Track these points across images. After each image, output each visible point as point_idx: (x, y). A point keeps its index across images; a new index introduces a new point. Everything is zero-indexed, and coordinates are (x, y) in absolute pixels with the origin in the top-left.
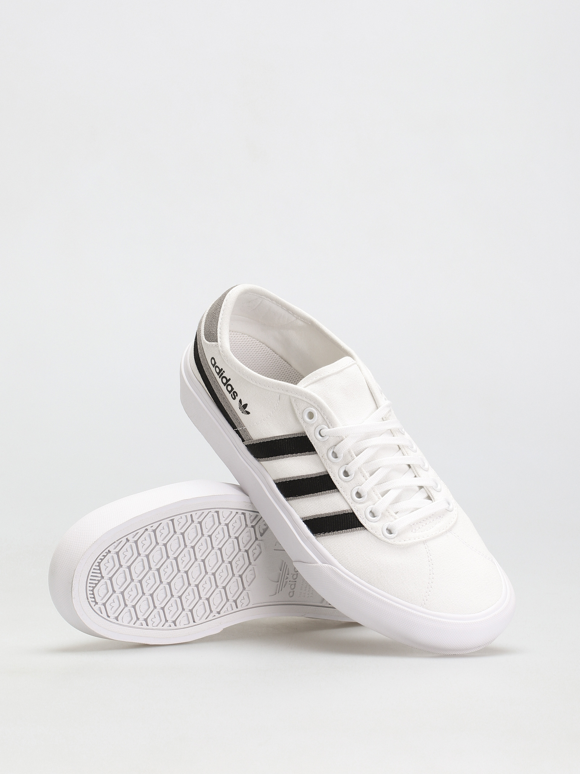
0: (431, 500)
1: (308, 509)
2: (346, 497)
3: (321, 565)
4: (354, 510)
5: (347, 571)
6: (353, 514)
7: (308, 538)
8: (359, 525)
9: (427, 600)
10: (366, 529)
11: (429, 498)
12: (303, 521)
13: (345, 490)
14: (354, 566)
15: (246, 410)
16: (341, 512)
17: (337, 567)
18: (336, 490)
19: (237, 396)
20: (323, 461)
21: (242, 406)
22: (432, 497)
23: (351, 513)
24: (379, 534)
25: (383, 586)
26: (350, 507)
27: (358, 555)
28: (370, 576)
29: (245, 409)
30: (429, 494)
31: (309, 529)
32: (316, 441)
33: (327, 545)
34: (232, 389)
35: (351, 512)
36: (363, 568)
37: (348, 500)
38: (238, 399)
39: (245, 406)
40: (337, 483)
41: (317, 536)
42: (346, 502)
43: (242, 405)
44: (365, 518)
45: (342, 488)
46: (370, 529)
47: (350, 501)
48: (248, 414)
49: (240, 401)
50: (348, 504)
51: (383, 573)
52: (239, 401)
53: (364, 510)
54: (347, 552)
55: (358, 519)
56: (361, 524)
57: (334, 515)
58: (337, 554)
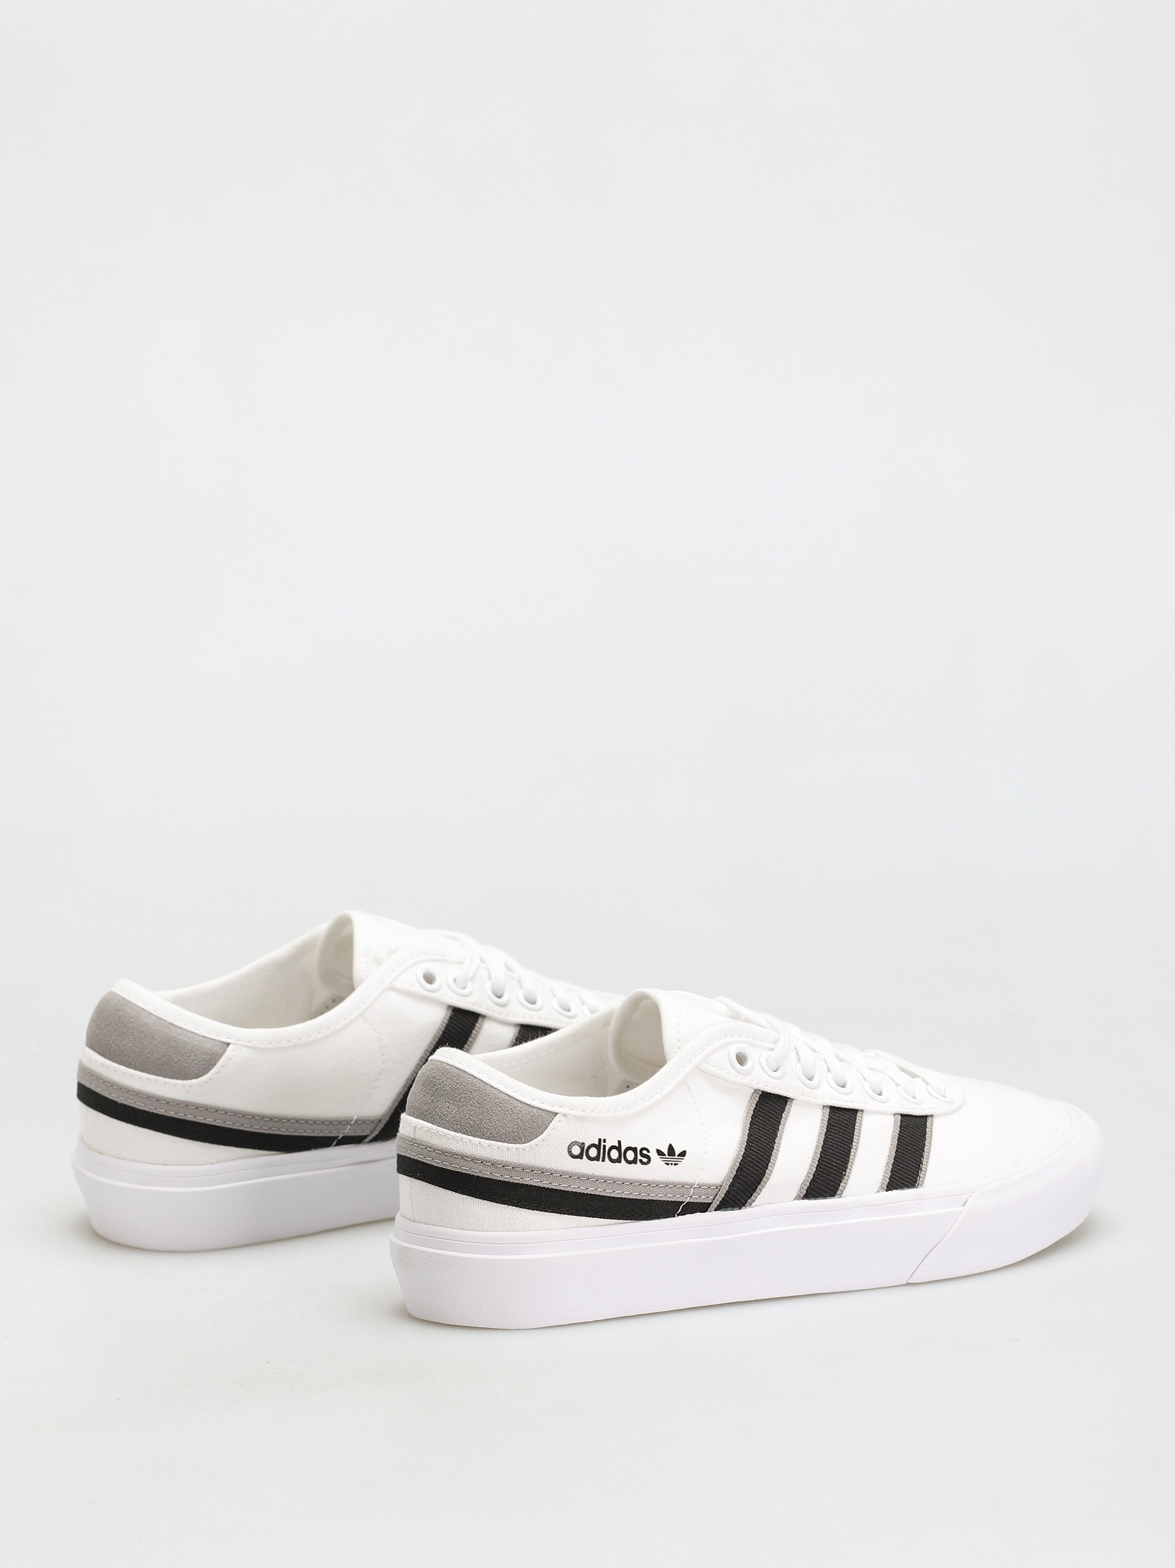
2: (873, 1108)
3: (967, 1207)
4: (897, 1111)
6: (903, 1117)
10: (931, 1116)
12: (887, 1191)
13: (864, 1102)
15: (677, 1154)
18: (859, 1113)
19: (648, 1151)
21: (667, 1157)
23: (901, 1119)
26: (891, 1114)
29: (675, 1155)
32: (778, 1082)
34: (634, 1150)
35: (899, 1117)
37: (880, 1109)
38: (653, 1154)
39: (671, 1150)
40: (850, 1104)
42: (880, 1113)
43: (666, 1154)
45: (859, 1102)
46: (932, 1111)
47: (883, 1107)
48: (684, 1156)
49: (660, 1153)
50: (885, 1113)
52: (659, 1155)
55: (914, 1116)
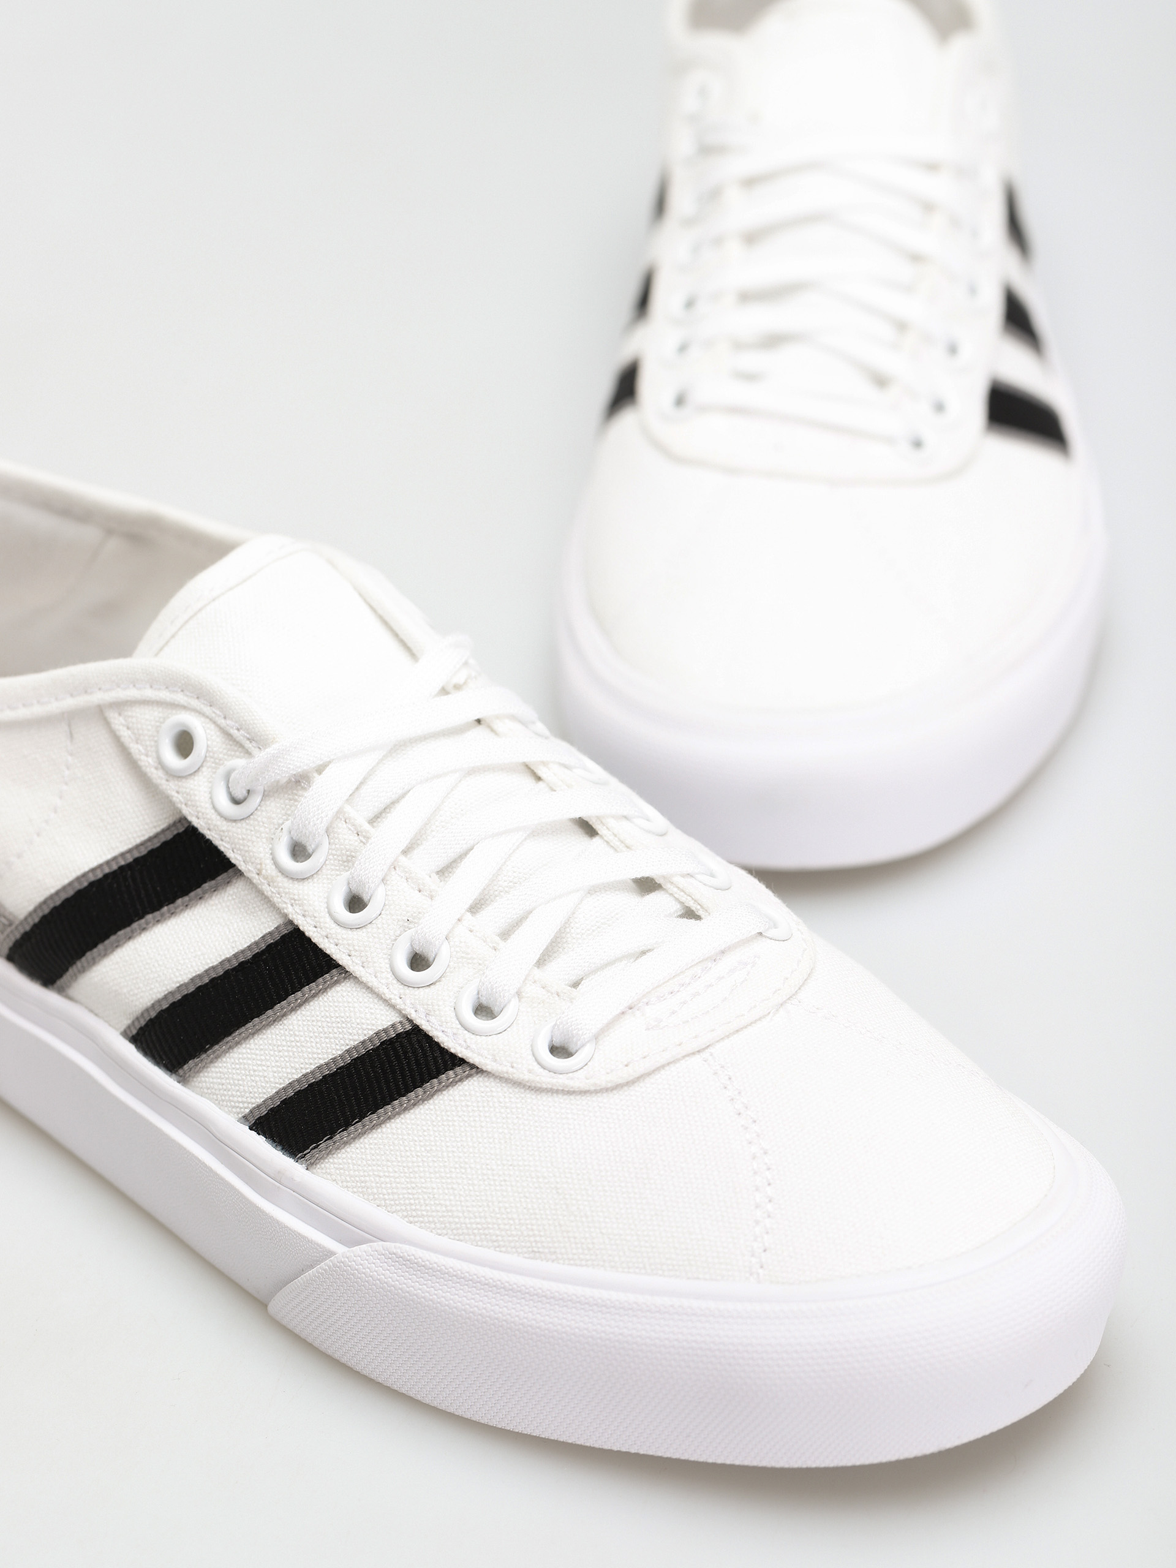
0: (698, 918)
1: (257, 1079)
2: (372, 981)
3: (348, 1254)
4: (413, 1016)
5: (444, 1242)
6: (415, 1032)
7: (279, 1177)
8: (445, 1063)
9: (765, 1251)
10: (473, 1066)
11: (690, 914)
12: (251, 1128)
13: (364, 959)
14: (463, 1212)
16: (371, 1039)
17: (405, 1241)
18: (334, 971)
20: (267, 890)
22: (699, 907)
23: (407, 1033)
24: (526, 1070)
25: (589, 1249)
26: (400, 1012)
27: (469, 1171)
28: (532, 1230)
30: (683, 899)
31: (276, 1147)
32: (224, 825)
33: (351, 1177)
35: (408, 1027)
36: (497, 1210)
37: (386, 991)
40: (332, 946)
41: (307, 1157)
42: (379, 996)
44: (462, 1031)
45: (353, 953)
46: (488, 1062)
47: (393, 991)
50: (387, 1002)
51: (574, 1202)
53: (452, 1004)
54: (428, 1175)
55: (437, 1044)
56: (453, 1056)
57: (348, 1060)
58: (393, 1193)
